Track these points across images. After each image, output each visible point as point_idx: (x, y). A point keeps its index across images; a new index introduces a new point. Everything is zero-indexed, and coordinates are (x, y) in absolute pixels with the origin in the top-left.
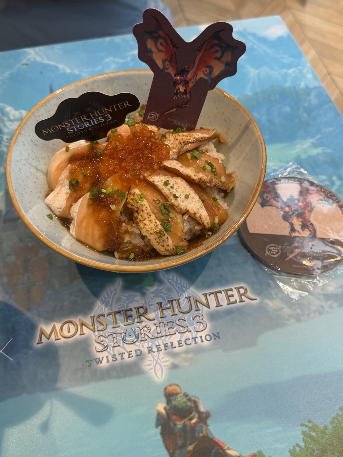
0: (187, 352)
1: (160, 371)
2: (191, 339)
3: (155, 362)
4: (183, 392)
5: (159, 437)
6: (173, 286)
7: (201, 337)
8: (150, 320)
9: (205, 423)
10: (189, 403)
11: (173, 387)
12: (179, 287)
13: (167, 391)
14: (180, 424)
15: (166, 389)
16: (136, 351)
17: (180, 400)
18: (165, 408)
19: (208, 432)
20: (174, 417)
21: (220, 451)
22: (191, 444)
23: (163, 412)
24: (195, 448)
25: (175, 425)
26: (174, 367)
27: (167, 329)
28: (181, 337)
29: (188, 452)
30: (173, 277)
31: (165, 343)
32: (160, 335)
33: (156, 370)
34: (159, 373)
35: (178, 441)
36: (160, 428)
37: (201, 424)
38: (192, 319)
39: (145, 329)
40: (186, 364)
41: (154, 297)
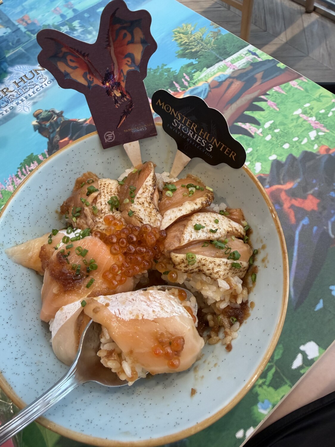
0: (39, 94)
1: (28, 109)
2: (39, 87)
3: (23, 107)
4: (44, 110)
5: (39, 135)
6: (19, 71)
7: (45, 84)
8: (12, 92)
9: (62, 116)
10: (49, 113)
11: (38, 111)
12: (23, 70)
13: (35, 114)
14: (48, 124)
15: (34, 114)
16: (10, 108)
17: (44, 115)
18: (37, 122)
19: (65, 119)
20: (43, 123)
21: (75, 123)
22: (57, 128)
23: (37, 123)
24: (60, 129)
25: (45, 125)
26: (34, 103)
27: (23, 90)
28: (33, 90)
29: (58, 132)
30: (18, 67)
31: (25, 96)
32: (21, 95)
33: (25, 110)
34: (27, 110)
35: (49, 131)
36: (37, 131)
37: (60, 118)
38: (36, 79)
39: (11, 96)
40: (41, 99)
41: (10, 81)
